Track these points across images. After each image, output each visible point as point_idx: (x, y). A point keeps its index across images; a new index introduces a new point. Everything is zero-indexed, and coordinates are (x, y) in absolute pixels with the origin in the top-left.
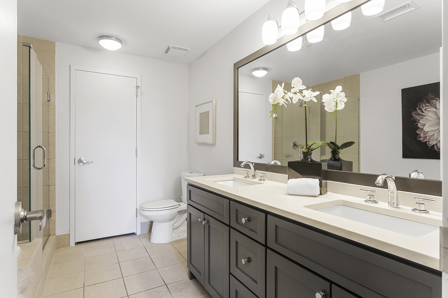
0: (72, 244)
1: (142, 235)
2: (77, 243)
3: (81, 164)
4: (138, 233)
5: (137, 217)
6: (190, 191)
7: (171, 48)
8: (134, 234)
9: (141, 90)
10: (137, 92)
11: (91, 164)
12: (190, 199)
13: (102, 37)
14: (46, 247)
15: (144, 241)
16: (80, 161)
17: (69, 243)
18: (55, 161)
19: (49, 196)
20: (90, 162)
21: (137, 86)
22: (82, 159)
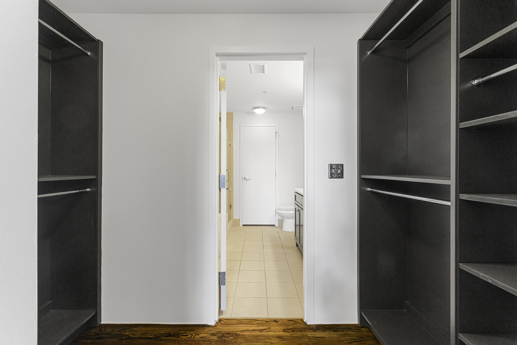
0: (241, 225)
1: (278, 227)
2: (244, 225)
3: (245, 180)
4: (277, 225)
5: (276, 215)
6: (295, 195)
7: (294, 107)
8: (274, 225)
9: (279, 134)
10: (276, 135)
11: (250, 180)
12: (295, 200)
13: (255, 108)
14: (229, 222)
15: (279, 230)
16: (245, 178)
17: (240, 224)
18: (233, 178)
19: (230, 197)
20: (250, 179)
21: (276, 132)
22: (246, 177)
